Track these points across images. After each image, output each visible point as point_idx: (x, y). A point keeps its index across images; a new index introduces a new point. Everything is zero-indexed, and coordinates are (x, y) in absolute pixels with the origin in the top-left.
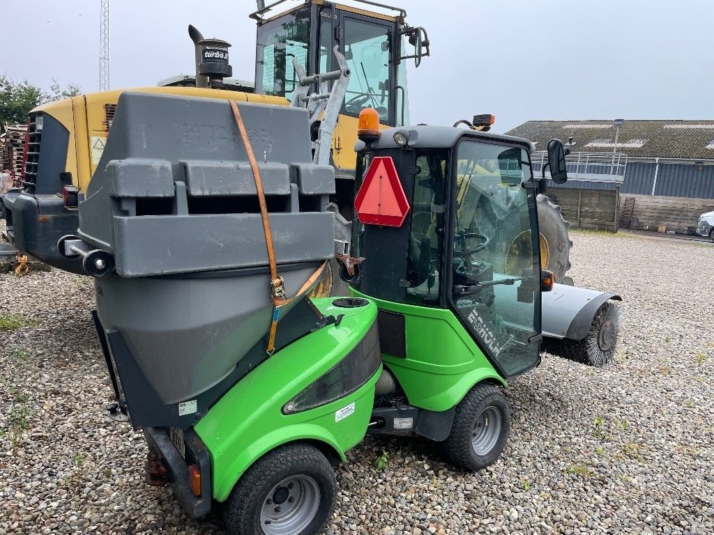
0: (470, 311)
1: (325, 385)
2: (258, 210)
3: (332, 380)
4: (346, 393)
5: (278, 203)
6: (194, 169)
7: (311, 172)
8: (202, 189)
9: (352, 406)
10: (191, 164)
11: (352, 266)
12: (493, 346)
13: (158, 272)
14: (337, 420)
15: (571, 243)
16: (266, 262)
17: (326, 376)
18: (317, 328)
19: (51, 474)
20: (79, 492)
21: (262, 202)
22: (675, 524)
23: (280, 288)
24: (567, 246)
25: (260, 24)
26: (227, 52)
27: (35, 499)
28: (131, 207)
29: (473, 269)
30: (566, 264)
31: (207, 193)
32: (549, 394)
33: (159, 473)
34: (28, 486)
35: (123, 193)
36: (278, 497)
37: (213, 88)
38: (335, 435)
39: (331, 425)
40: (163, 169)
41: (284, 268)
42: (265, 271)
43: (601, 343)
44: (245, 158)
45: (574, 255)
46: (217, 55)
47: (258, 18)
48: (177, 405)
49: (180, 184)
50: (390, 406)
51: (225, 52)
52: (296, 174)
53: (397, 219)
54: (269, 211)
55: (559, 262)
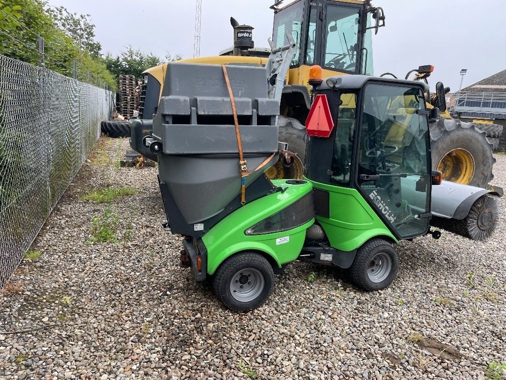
0: (372, 191)
1: (270, 223)
2: (233, 123)
3: (275, 221)
4: (283, 230)
5: (245, 120)
6: (200, 101)
7: (265, 103)
8: (204, 111)
9: (288, 238)
10: (199, 98)
11: (289, 157)
12: (389, 216)
13: (181, 152)
14: (277, 244)
15: (494, 160)
16: (237, 151)
17: (269, 218)
18: (271, 193)
19: (138, 261)
20: (150, 270)
21: (236, 119)
23: (245, 166)
24: (490, 162)
25: (276, 13)
26: (251, 33)
27: (129, 271)
28: (170, 120)
29: (387, 168)
30: (489, 176)
31: (206, 113)
32: (446, 260)
33: (186, 261)
34: (127, 265)
35: (166, 112)
36: (242, 280)
37: (242, 55)
38: (276, 252)
39: (274, 247)
40: (185, 101)
41: (247, 156)
42: (236, 156)
43: (479, 223)
44: (227, 95)
45: (495, 169)
46: (246, 35)
47: (275, 9)
48: (193, 224)
49: (194, 109)
50: (319, 246)
51: (250, 33)
52: (256, 105)
53: (326, 132)
54: (239, 124)
55: (483, 174)
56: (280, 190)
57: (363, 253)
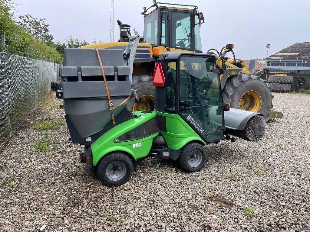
0: (188, 116)
1: (128, 135)
2: (103, 80)
3: (131, 134)
4: (137, 139)
5: (110, 78)
6: (83, 68)
7: (121, 69)
8: (85, 74)
9: (140, 143)
10: (82, 67)
11: (138, 98)
12: (200, 129)
13: (73, 97)
14: (134, 147)
15: (273, 97)
16: (107, 96)
17: (128, 132)
18: (131, 118)
19: (59, 162)
20: (65, 166)
21: (104, 78)
22: (258, 195)
23: (112, 104)
24: (270, 98)
25: (145, 16)
26: (129, 29)
27: (53, 167)
28: (66, 79)
30: (270, 106)
31: (87, 75)
32: (240, 154)
33: (83, 160)
34: (52, 164)
35: (63, 75)
36: (114, 168)
37: (124, 41)
38: (134, 152)
39: (132, 149)
40: (74, 69)
41: (113, 98)
42: (106, 98)
43: (254, 132)
44: (99, 65)
45: (274, 102)
46: (125, 30)
47: (144, 14)
48: (85, 138)
49: (79, 73)
50: (162, 148)
51: (128, 29)
52: (116, 70)
53: (162, 84)
54: (107, 80)
55: (266, 105)
56: (136, 117)
57: (185, 150)
